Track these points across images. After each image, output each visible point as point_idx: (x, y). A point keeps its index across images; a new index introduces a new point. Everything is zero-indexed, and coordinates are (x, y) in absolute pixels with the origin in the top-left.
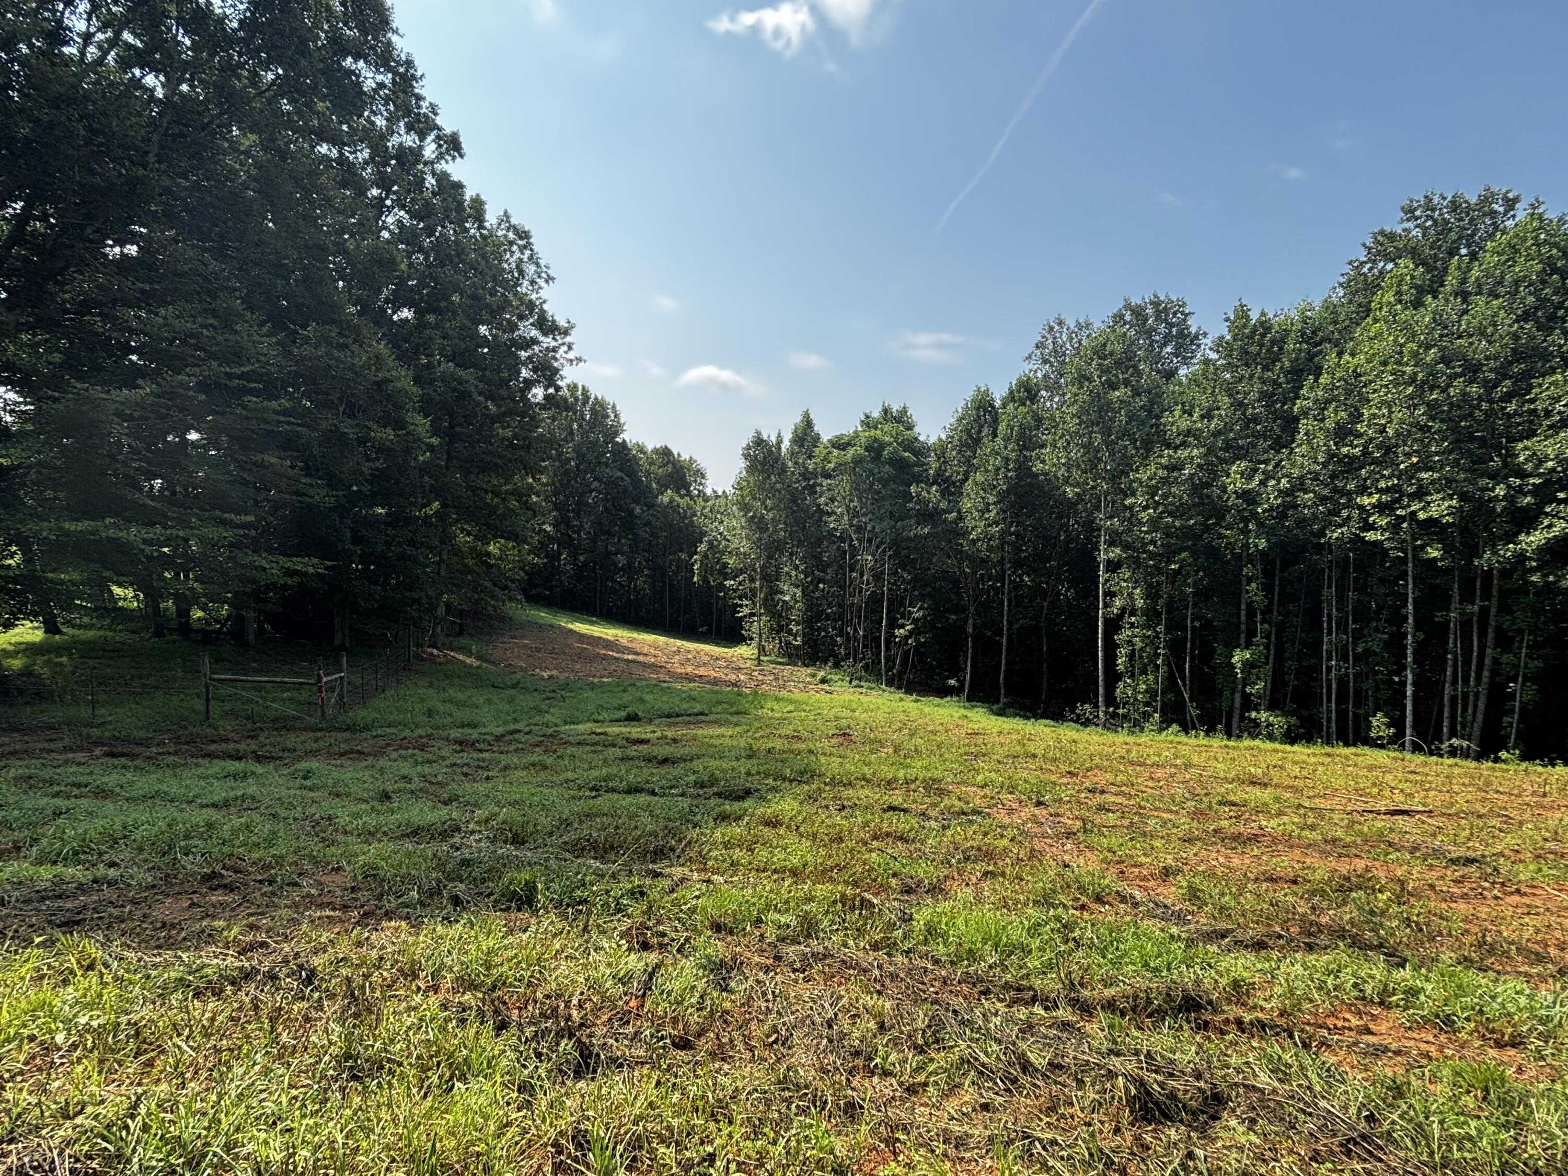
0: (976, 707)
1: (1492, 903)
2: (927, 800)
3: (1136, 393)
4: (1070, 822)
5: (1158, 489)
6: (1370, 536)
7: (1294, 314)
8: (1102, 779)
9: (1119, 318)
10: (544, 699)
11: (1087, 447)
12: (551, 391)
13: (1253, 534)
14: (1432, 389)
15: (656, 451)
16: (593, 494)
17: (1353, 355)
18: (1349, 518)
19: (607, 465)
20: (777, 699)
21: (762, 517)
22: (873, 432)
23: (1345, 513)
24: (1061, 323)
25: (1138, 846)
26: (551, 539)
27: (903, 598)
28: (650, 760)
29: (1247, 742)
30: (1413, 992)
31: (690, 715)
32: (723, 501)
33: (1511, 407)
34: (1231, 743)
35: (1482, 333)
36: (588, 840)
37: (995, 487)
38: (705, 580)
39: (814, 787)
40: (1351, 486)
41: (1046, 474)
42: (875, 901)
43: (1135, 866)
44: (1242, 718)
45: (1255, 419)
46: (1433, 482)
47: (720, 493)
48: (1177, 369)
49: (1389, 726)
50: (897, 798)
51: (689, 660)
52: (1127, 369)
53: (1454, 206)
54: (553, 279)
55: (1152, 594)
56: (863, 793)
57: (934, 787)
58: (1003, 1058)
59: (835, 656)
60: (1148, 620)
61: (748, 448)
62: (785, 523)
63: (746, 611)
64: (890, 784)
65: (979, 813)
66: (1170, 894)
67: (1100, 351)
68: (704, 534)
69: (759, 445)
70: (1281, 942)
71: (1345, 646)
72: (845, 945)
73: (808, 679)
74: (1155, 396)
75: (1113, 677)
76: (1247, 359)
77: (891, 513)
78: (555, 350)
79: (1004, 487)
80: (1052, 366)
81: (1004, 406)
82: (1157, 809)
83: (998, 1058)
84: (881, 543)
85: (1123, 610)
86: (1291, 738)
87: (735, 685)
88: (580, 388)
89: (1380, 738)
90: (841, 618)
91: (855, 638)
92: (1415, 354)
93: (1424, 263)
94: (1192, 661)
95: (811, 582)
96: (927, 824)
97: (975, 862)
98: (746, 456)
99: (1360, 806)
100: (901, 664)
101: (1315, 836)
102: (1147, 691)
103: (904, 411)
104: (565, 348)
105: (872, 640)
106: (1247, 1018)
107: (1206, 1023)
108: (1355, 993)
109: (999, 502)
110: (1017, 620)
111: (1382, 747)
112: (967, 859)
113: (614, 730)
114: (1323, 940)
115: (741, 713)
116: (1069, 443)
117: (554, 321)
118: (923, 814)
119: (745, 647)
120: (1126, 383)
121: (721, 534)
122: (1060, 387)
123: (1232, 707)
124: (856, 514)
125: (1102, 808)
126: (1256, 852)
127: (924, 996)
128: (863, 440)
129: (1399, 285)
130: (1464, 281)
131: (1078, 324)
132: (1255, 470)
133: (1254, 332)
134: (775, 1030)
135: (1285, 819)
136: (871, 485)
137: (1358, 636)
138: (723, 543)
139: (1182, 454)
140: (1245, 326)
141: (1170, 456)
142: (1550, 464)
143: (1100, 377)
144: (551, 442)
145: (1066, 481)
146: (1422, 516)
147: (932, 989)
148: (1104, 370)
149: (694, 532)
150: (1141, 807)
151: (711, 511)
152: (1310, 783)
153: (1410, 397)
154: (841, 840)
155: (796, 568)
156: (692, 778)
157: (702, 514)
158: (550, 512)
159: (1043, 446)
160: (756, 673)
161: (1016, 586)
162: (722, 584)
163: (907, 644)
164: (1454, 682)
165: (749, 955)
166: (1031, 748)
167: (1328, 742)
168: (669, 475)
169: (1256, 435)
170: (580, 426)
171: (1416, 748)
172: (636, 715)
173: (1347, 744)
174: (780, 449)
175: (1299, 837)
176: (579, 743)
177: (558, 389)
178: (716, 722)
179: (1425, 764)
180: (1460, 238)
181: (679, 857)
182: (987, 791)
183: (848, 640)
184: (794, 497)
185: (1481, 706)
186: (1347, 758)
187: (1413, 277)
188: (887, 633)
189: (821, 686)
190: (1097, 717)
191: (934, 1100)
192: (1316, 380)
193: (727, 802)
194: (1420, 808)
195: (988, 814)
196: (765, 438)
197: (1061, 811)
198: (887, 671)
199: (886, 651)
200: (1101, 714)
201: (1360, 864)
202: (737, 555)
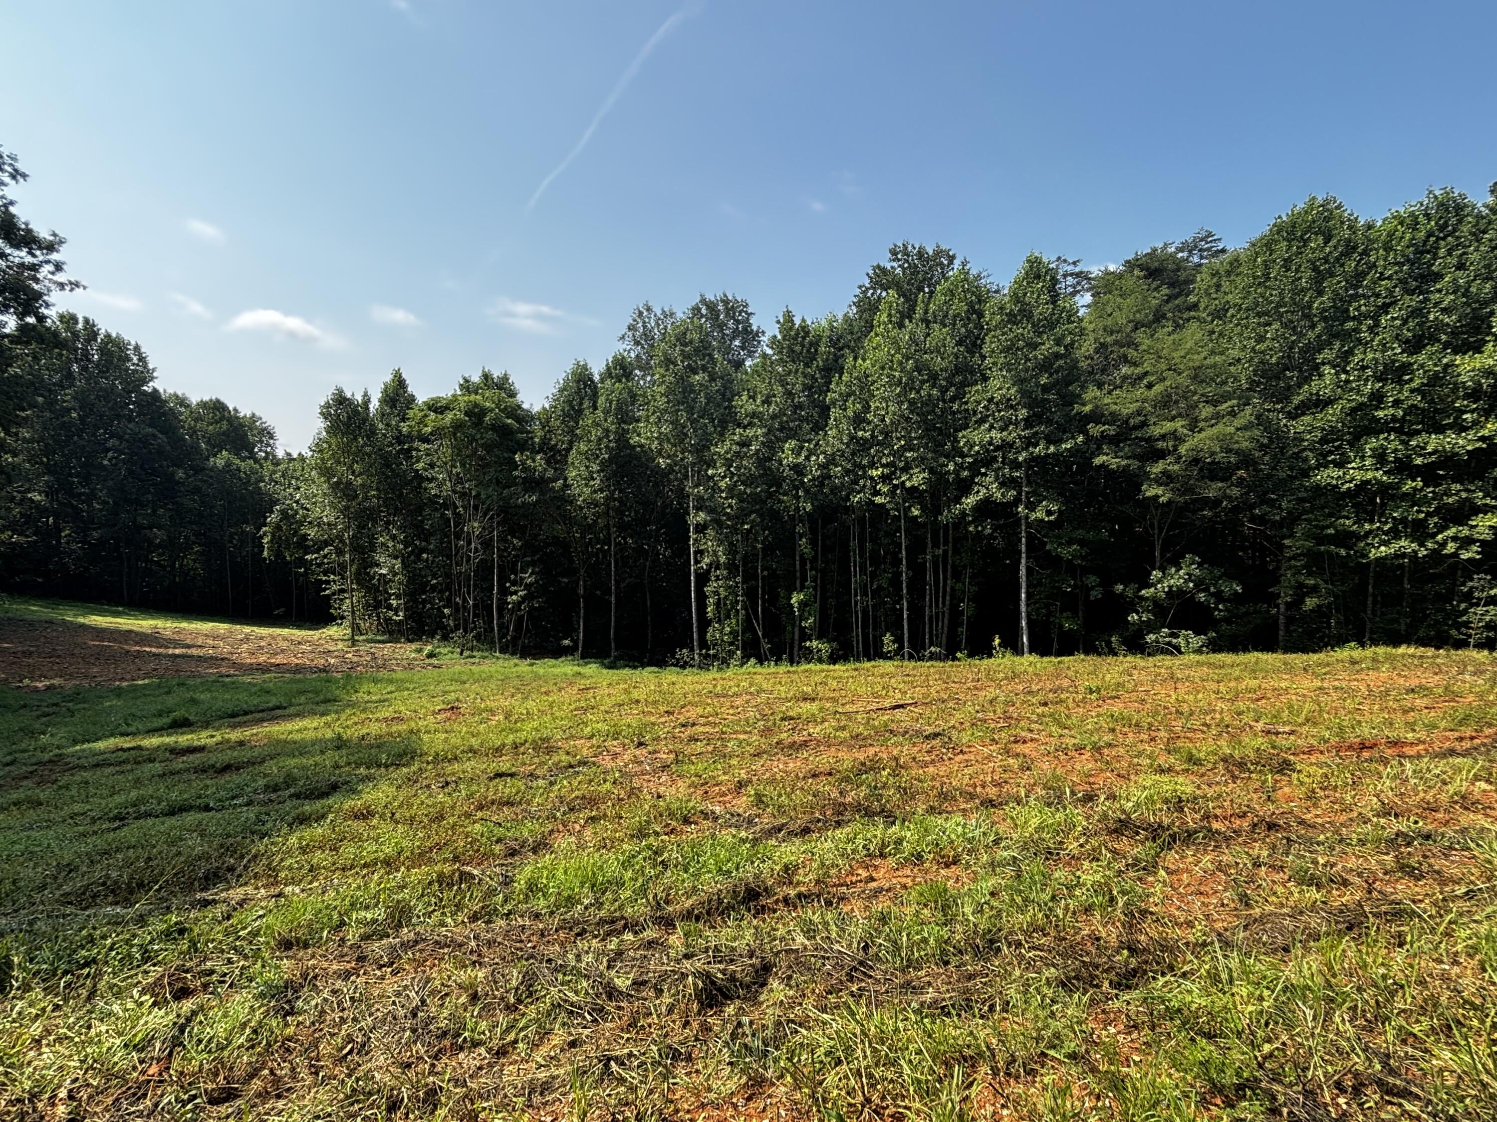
0: (590, 663)
1: (947, 763)
2: (536, 760)
3: (712, 379)
4: (665, 756)
5: (733, 461)
6: (878, 500)
7: (824, 323)
8: (692, 713)
9: (696, 310)
10: (38, 717)
11: (675, 423)
12: (31, 320)
13: (802, 499)
14: (911, 389)
15: (203, 405)
16: (110, 454)
17: (864, 360)
18: (864, 486)
19: (130, 419)
20: (376, 681)
21: (349, 483)
22: (473, 397)
23: (862, 483)
24: (649, 309)
25: (719, 767)
26: (43, 511)
27: (515, 564)
28: (204, 771)
29: (804, 667)
30: (899, 841)
31: (263, 711)
32: (298, 465)
33: (955, 407)
34: (794, 669)
35: (938, 352)
36: (104, 884)
37: (598, 457)
38: (279, 555)
39: (414, 768)
40: (865, 462)
41: (642, 446)
42: (475, 872)
43: (717, 785)
44: (801, 648)
45: (800, 407)
46: (914, 460)
47: (295, 456)
48: (744, 360)
49: (894, 642)
50: (504, 764)
51: (262, 648)
52: (704, 356)
53: (921, 254)
54: (24, 176)
55: (732, 551)
56: (468, 766)
57: (544, 746)
58: (591, 992)
59: (444, 627)
60: (729, 573)
61: (328, 406)
62: (378, 489)
63: (335, 587)
64: (498, 751)
65: (585, 763)
66: (742, 804)
67: (682, 339)
68: (276, 502)
69: (341, 404)
70: (820, 824)
71: (866, 584)
72: (443, 924)
73: (413, 655)
74: (728, 384)
75: (704, 623)
76: (794, 356)
77: (497, 479)
78: (34, 268)
79: (607, 456)
80: (643, 348)
81: (602, 381)
82: (736, 732)
83: (587, 993)
84: (489, 509)
85: (710, 565)
86: (833, 659)
87: (324, 670)
88: (81, 320)
89: (889, 652)
90: (448, 588)
91: (465, 608)
92: (900, 363)
93: (904, 296)
94: (763, 604)
95: (412, 552)
96: (535, 784)
97: (579, 811)
98: (325, 416)
99: (874, 706)
100: (515, 630)
101: (845, 734)
102: (731, 633)
103: (505, 378)
104: (50, 267)
105: (483, 609)
106: (792, 893)
107: (763, 907)
108: (865, 852)
109: (602, 471)
110: (624, 579)
111: (891, 658)
112: (572, 810)
113: (154, 741)
114: (847, 816)
115: (329, 701)
116: (660, 420)
117: (29, 231)
118: (531, 775)
119: (335, 628)
120: (704, 369)
121: (297, 502)
122: (651, 368)
123: (793, 639)
124: (459, 480)
125: (694, 739)
126: (806, 755)
127: (520, 954)
128: (462, 405)
129: (890, 310)
130: (926, 312)
131: (664, 312)
132: (802, 448)
133: (797, 334)
134: (350, 1039)
135: (826, 724)
136: (475, 451)
137: (873, 576)
138: (301, 512)
139: (750, 432)
140: (791, 329)
141: (740, 434)
142: (977, 448)
143: (682, 362)
144: (36, 385)
145: (659, 453)
146: (908, 484)
147: (529, 945)
148: (686, 356)
149: (261, 499)
150: (723, 733)
151: (283, 476)
152: (843, 693)
153: (899, 395)
154: (441, 817)
155: (394, 538)
156: (261, 782)
157: (271, 480)
158: (38, 476)
159: (638, 421)
160: (350, 655)
161: (621, 548)
162: (301, 559)
163: (520, 610)
164: (931, 607)
165: (325, 965)
166: (635, 695)
167: (858, 660)
168: (224, 433)
169: (801, 419)
170: (84, 369)
171: (911, 657)
172: (187, 719)
173: (869, 660)
174: (368, 409)
175: (835, 737)
176: (97, 765)
177: (41, 319)
178: (297, 715)
179: (914, 668)
180: (924, 280)
181: (240, 876)
182: (594, 741)
183: (457, 610)
184: (387, 461)
185: (946, 621)
186: (868, 671)
187: (897, 305)
188: (498, 600)
189: (427, 661)
190: (693, 659)
191: (523, 1055)
192: (840, 378)
193: (307, 802)
194: (910, 701)
195: (594, 763)
196: (349, 395)
197: (658, 748)
198: (500, 639)
199: (499, 619)
200: (696, 656)
201: (871, 751)
202: (319, 525)
